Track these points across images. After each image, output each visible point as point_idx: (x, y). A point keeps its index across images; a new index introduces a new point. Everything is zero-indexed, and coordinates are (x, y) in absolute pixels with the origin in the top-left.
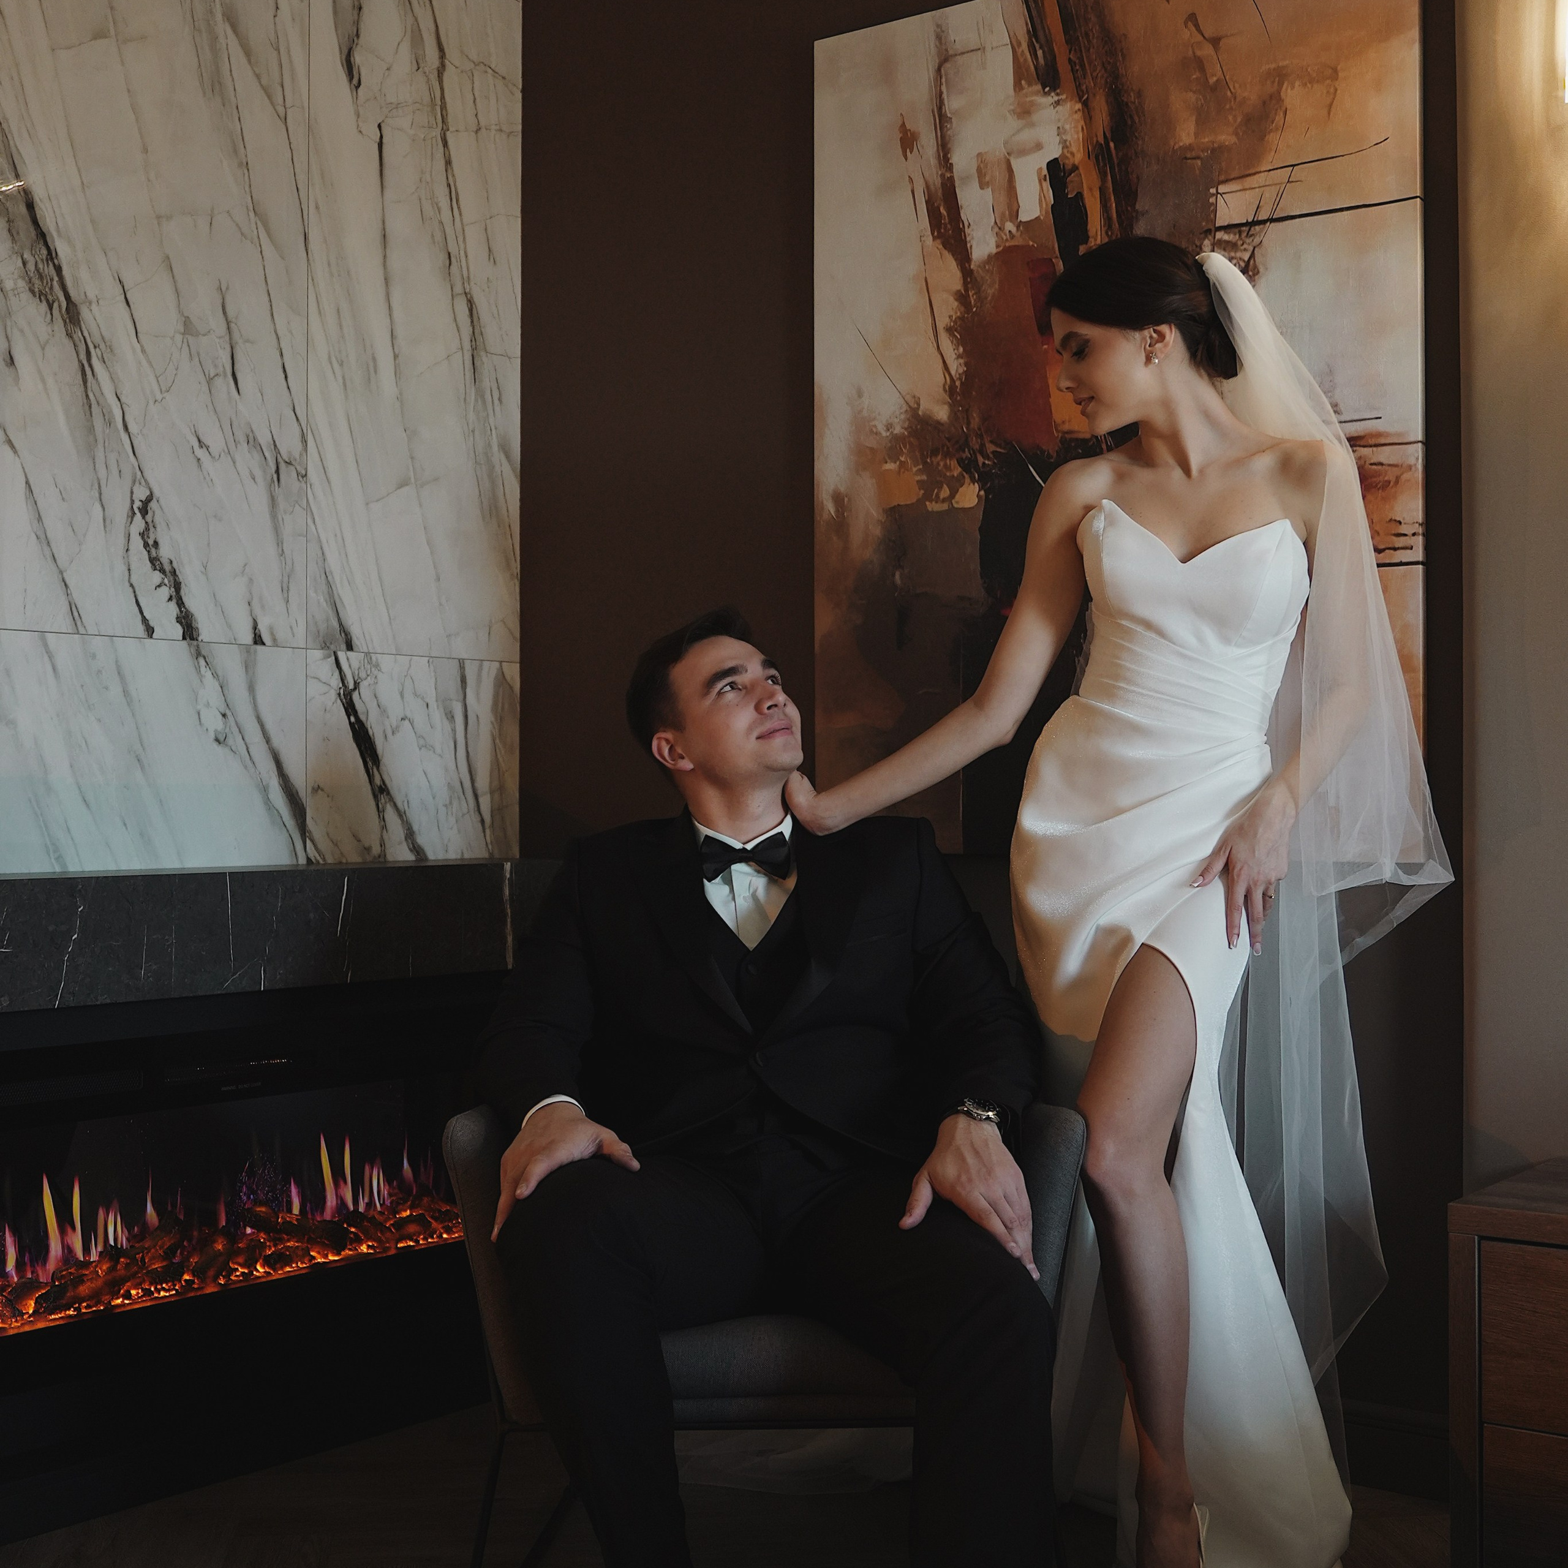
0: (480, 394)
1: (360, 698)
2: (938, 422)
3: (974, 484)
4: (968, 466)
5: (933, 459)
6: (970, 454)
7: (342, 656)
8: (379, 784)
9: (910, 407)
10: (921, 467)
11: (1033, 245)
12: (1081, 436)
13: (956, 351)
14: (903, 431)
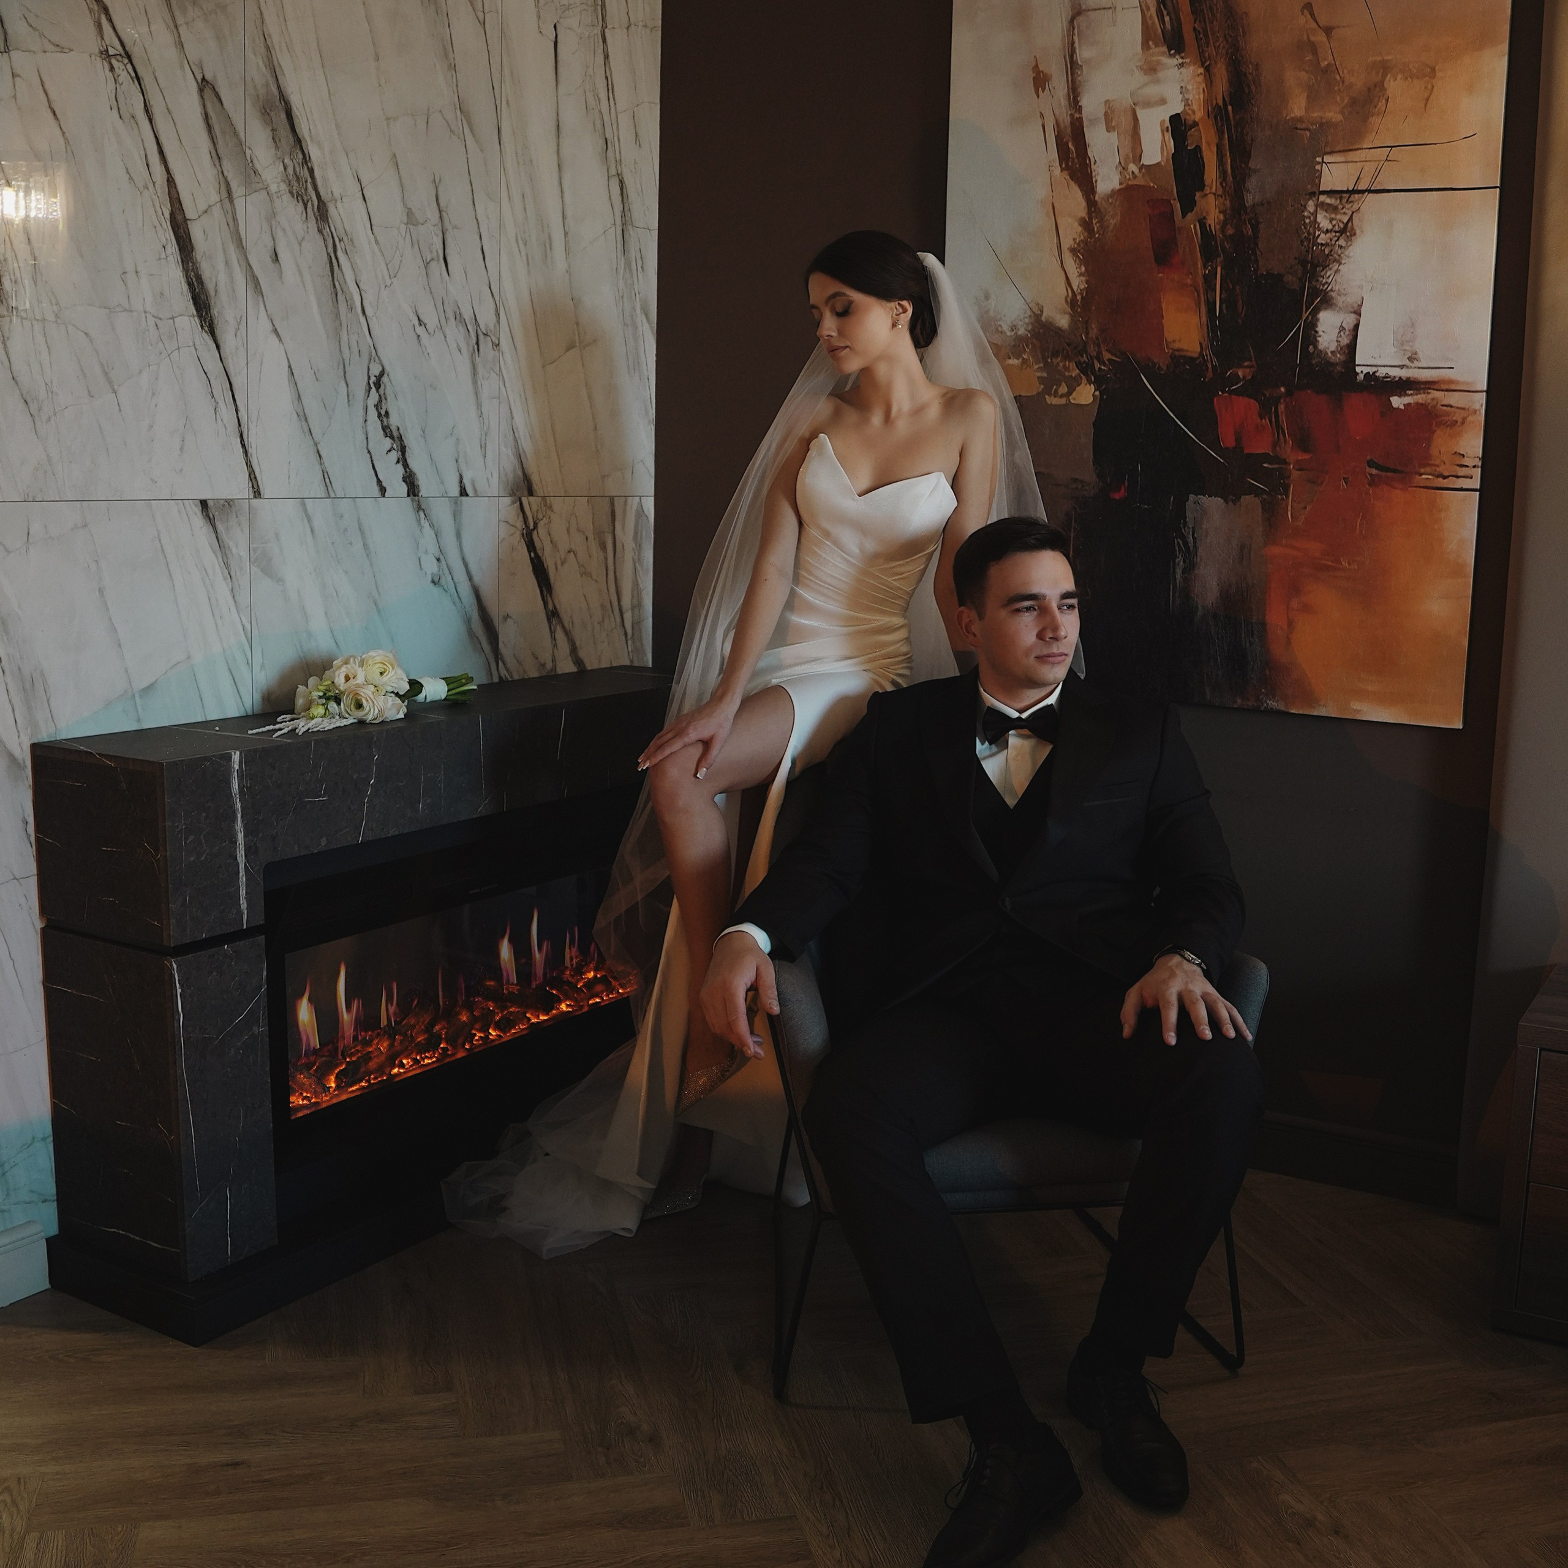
0: (628, 264)
1: (538, 537)
2: (1060, 329)
3: (1090, 385)
4: (1086, 369)
5: (1054, 360)
6: (1088, 359)
7: (524, 500)
8: (551, 609)
9: (1034, 312)
10: (1042, 365)
11: (1154, 187)
12: (1189, 354)
13: (1078, 270)
14: (1026, 332)
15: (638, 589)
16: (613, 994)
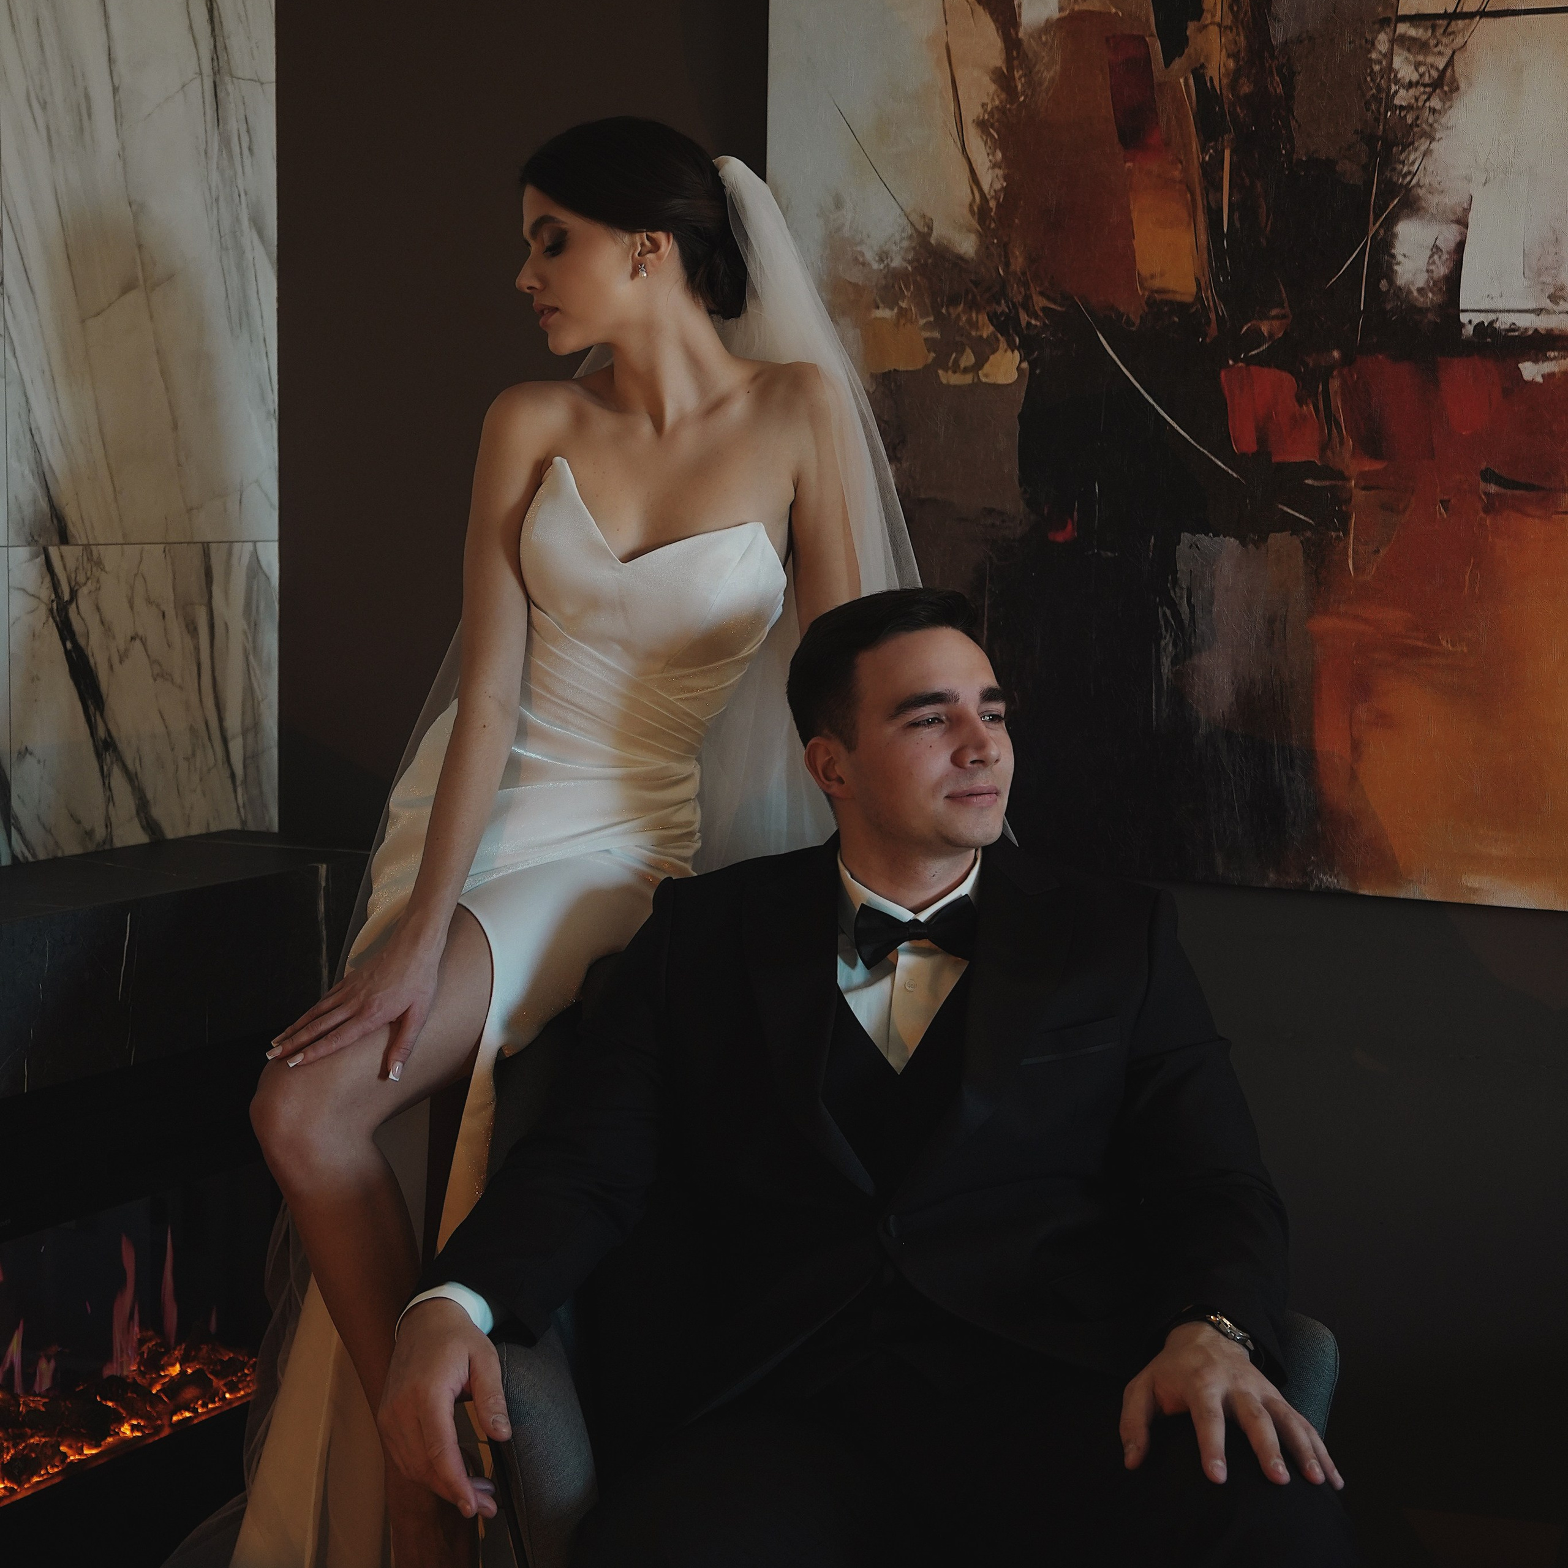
0: (225, 142)
1: (79, 613)
2: (961, 258)
3: (1013, 351)
4: (1006, 325)
5: (951, 310)
6: (1008, 307)
7: (53, 551)
8: (103, 738)
9: (916, 230)
10: (932, 319)
11: (1116, 13)
12: (1179, 298)
13: (991, 157)
14: (905, 264)
15: (253, 700)
16: (214, 1402)
